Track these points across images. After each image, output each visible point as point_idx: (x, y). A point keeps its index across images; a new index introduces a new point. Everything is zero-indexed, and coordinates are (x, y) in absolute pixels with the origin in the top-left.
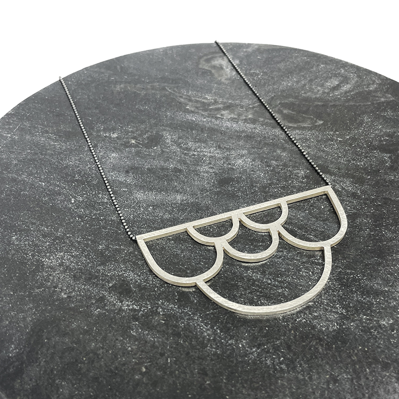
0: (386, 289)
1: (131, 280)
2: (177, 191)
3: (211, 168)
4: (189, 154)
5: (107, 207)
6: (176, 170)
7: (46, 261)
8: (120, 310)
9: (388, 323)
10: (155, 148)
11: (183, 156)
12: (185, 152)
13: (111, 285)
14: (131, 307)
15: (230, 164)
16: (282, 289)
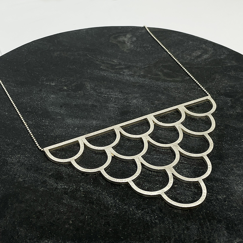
0: (223, 178)
1: (63, 171)
2: (93, 119)
3: (116, 105)
4: (101, 96)
5: (48, 128)
6: (93, 106)
7: (9, 160)
8: (56, 188)
9: (222, 198)
10: (80, 92)
11: (97, 97)
12: (99, 95)
13: (50, 174)
14: (63, 187)
15: (128, 103)
16: (158, 177)
